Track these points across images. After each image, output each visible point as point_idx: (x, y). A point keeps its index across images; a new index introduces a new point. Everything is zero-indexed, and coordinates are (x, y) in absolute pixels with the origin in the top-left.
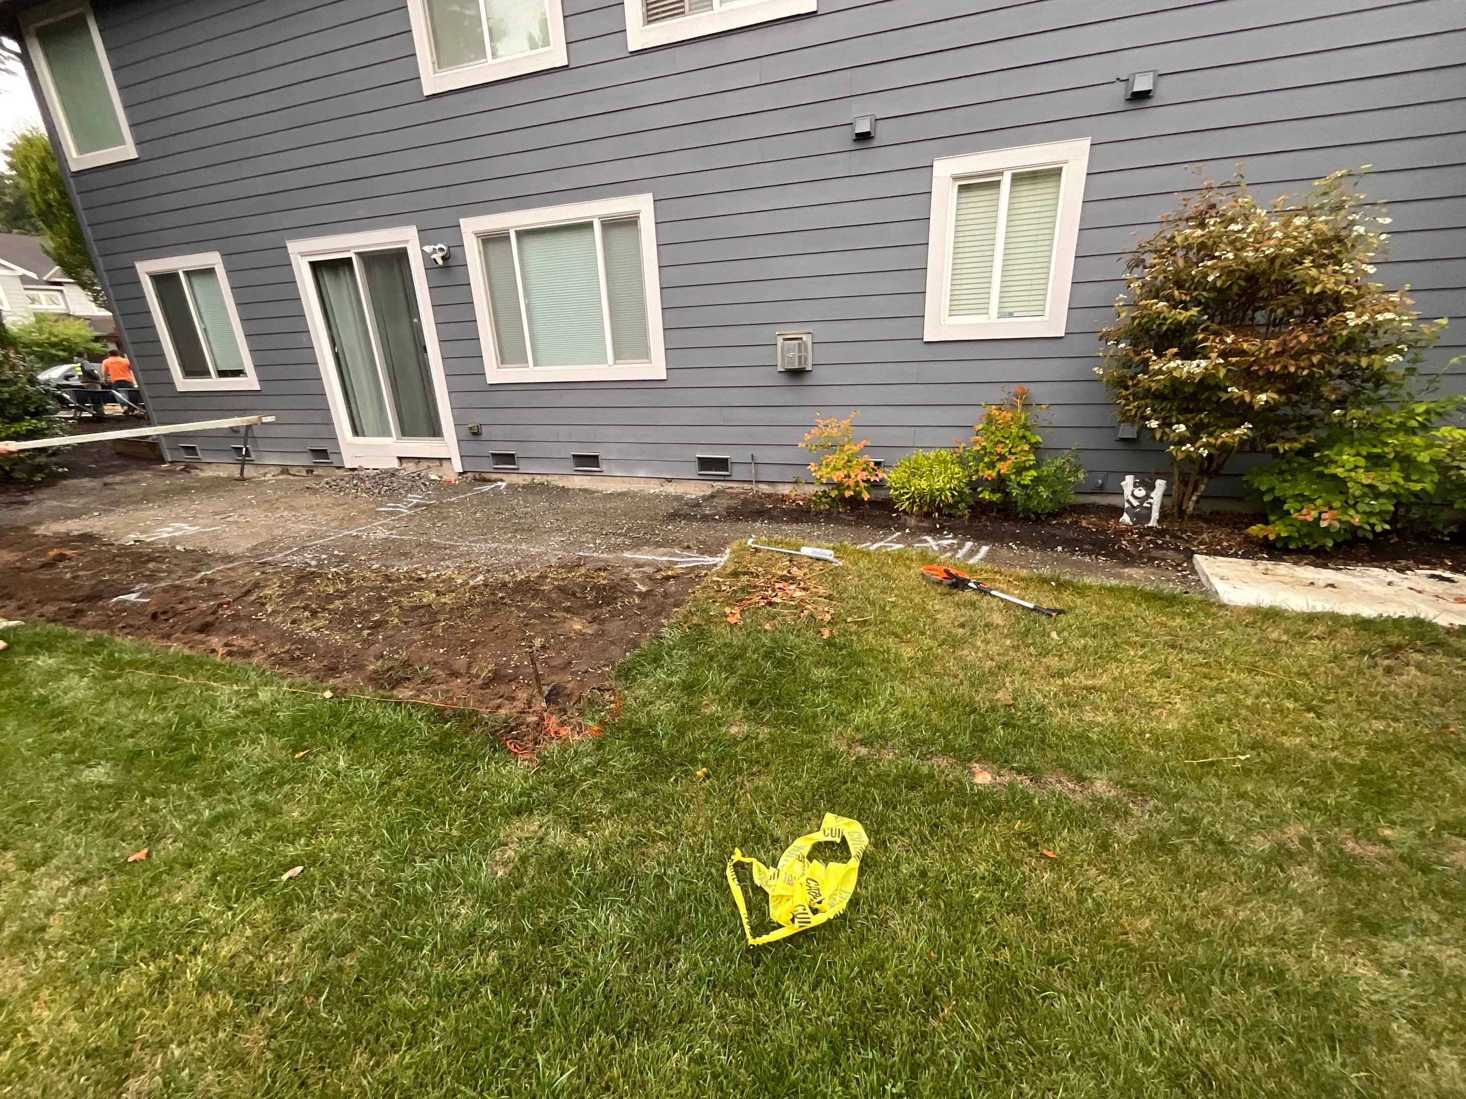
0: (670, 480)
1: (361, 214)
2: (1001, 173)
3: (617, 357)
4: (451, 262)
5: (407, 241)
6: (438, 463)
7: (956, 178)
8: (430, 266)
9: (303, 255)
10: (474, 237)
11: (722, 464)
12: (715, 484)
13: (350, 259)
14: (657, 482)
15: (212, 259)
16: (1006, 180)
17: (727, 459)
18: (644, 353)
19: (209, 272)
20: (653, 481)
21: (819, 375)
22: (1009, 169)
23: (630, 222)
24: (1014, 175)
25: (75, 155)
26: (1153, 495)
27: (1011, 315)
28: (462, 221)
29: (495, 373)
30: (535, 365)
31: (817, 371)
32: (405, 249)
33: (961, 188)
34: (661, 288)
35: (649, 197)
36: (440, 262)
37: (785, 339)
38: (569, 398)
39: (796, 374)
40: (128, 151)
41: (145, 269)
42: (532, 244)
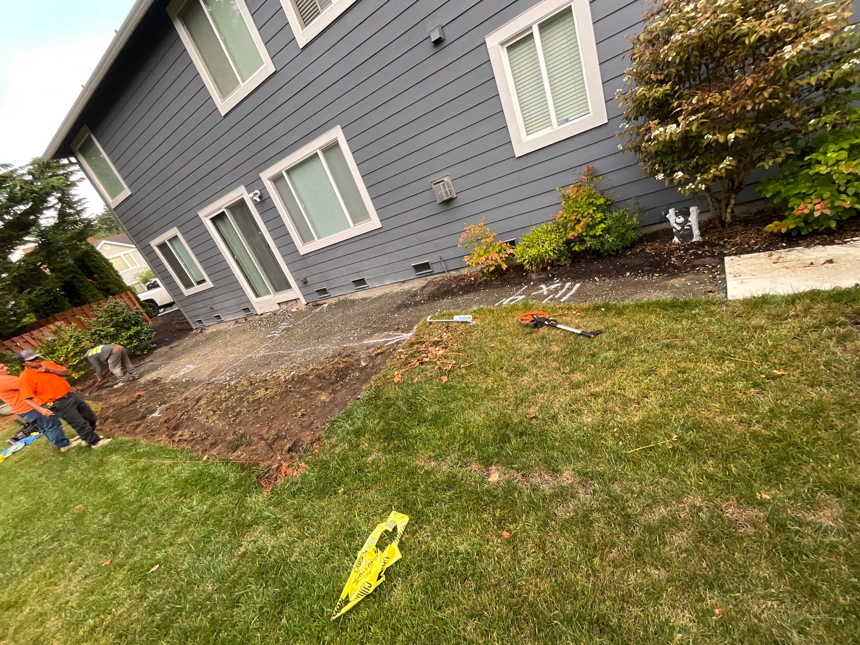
0: (404, 282)
1: (220, 188)
2: (531, 28)
3: (355, 222)
4: (264, 198)
5: (242, 194)
6: (295, 302)
7: (502, 44)
8: (256, 203)
9: (206, 216)
10: (269, 182)
11: (426, 266)
12: (427, 278)
13: (224, 212)
14: (398, 284)
15: (174, 231)
16: (536, 30)
17: (428, 263)
18: (367, 216)
19: (176, 237)
20: (395, 285)
21: (462, 198)
22: (534, 23)
23: (334, 146)
24: (539, 25)
25: (111, 201)
26: (690, 219)
27: (567, 120)
28: (261, 175)
29: (303, 249)
30: (319, 238)
31: (460, 196)
32: (243, 198)
33: (509, 49)
34: (362, 177)
35: (338, 128)
36: (258, 200)
37: (435, 184)
38: (341, 252)
39: (448, 202)
40: (127, 192)
41: (154, 243)
42: (295, 175)
